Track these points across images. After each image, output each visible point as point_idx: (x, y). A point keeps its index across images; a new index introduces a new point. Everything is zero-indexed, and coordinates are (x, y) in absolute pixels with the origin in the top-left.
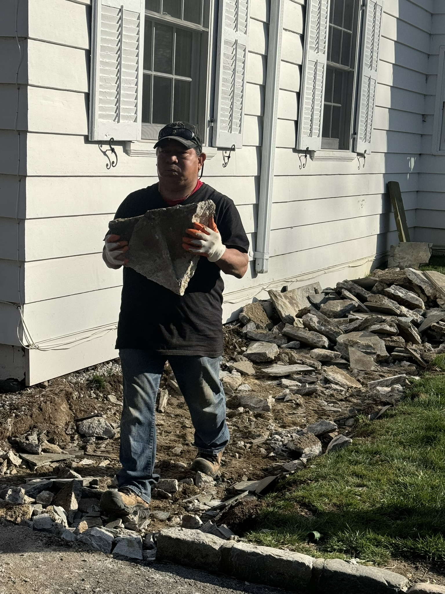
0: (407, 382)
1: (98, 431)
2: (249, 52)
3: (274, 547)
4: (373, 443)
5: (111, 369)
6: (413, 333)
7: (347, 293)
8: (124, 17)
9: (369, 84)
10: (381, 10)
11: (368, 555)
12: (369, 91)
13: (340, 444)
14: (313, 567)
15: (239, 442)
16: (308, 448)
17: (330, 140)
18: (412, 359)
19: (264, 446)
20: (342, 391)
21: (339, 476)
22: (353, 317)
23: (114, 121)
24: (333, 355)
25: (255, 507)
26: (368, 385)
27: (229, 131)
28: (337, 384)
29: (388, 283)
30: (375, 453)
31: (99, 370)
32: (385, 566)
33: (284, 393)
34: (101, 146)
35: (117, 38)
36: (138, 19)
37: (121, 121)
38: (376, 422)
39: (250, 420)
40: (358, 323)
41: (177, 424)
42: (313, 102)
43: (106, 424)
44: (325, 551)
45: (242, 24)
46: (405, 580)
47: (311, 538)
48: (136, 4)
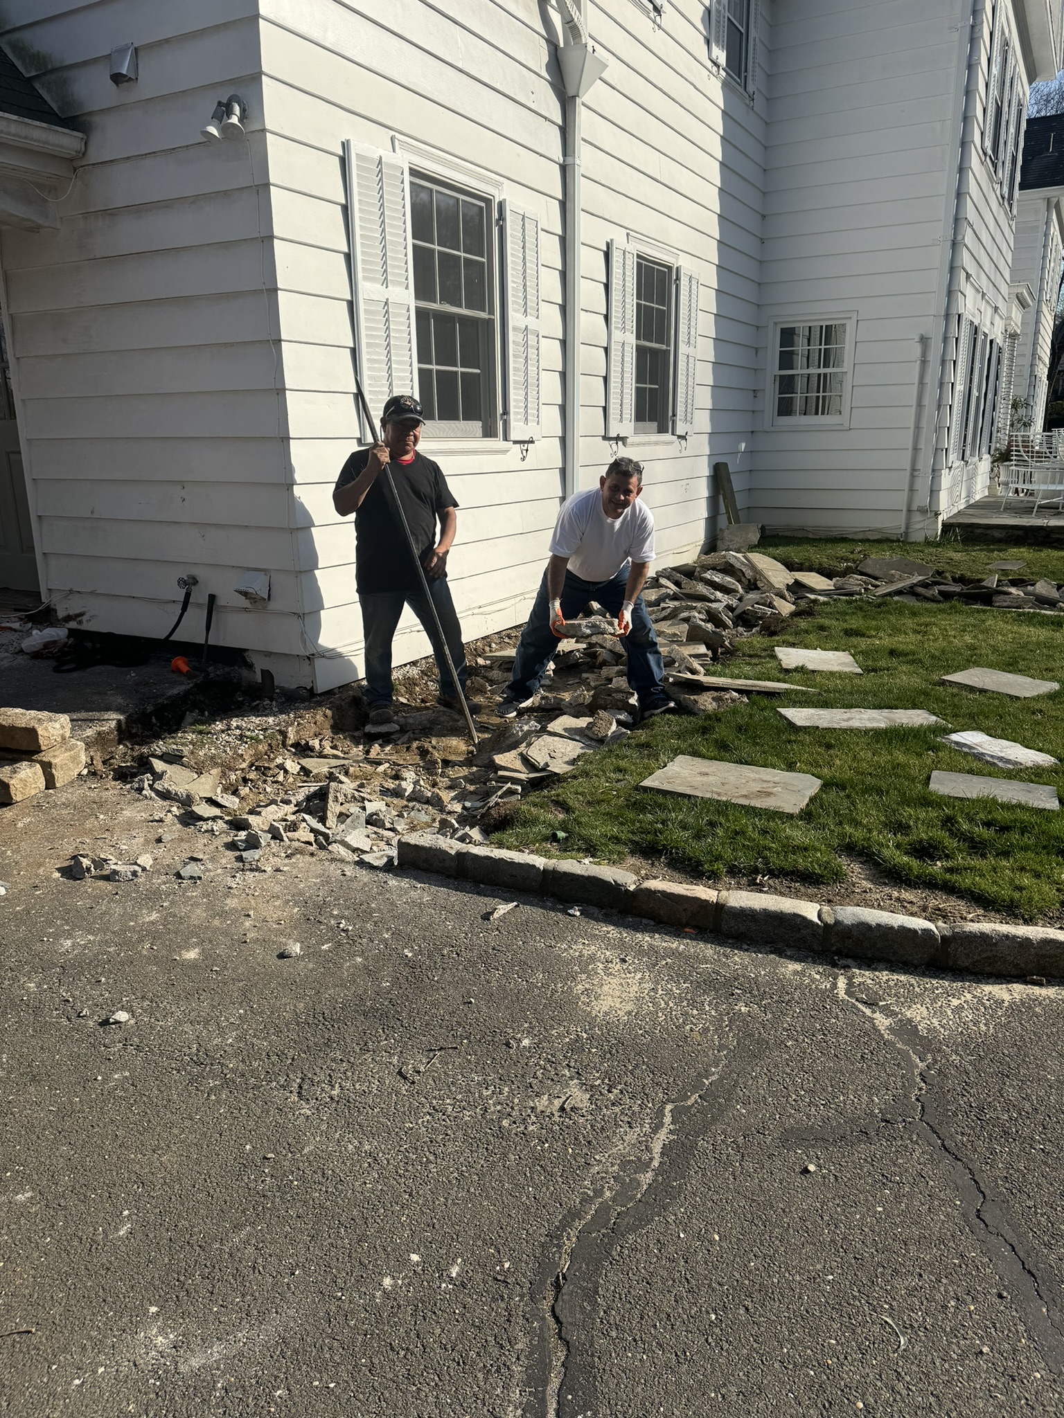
2: (543, 337)
3: (512, 849)
6: (724, 619)
7: (663, 581)
8: (390, 310)
9: (688, 362)
10: (697, 283)
11: (604, 854)
12: (688, 370)
14: (544, 868)
17: (646, 424)
25: (511, 808)
27: (525, 423)
32: (619, 864)
35: (385, 333)
36: (407, 311)
45: (532, 308)
46: (635, 878)
47: (554, 838)
48: (404, 296)
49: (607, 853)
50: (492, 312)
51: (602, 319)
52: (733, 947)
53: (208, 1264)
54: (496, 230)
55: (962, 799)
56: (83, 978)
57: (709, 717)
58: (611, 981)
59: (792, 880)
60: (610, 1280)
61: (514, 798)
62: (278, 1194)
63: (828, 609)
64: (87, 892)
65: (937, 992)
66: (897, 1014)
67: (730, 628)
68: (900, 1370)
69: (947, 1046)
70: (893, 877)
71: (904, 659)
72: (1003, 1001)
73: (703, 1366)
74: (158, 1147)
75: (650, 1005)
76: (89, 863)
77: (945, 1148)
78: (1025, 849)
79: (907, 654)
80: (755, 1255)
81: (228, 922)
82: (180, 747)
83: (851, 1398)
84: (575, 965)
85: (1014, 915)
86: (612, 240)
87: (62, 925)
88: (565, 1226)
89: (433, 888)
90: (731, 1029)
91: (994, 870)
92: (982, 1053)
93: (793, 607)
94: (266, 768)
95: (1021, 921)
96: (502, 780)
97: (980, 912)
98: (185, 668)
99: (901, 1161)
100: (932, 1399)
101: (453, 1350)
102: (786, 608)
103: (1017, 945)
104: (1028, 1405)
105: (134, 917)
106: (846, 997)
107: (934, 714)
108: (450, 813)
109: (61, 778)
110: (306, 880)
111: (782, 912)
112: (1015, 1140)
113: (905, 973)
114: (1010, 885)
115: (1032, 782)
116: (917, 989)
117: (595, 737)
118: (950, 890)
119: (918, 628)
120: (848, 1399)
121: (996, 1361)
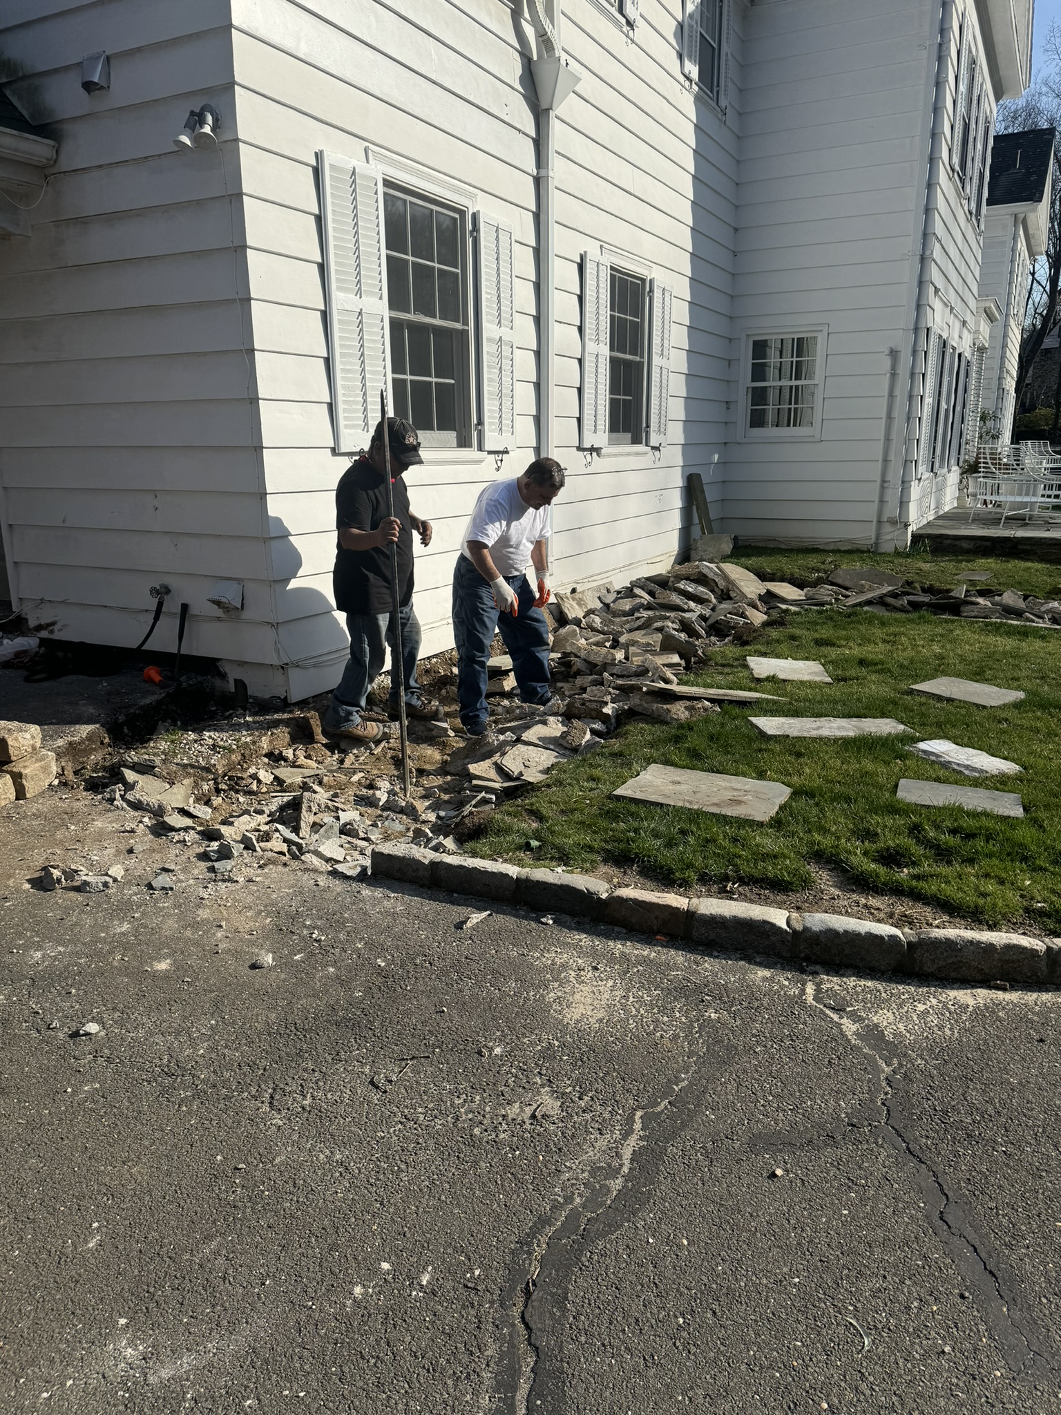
2: (517, 348)
3: (486, 859)
6: (697, 628)
7: (638, 591)
8: (364, 320)
9: (662, 373)
10: (670, 296)
11: (577, 862)
12: (661, 381)
14: (517, 877)
17: (621, 435)
22: (640, 615)
23: (364, 430)
27: (500, 433)
29: (682, 578)
32: (591, 873)
35: (359, 343)
36: (381, 322)
45: (506, 319)
46: (607, 886)
47: (528, 847)
48: (378, 306)
49: (580, 862)
50: (466, 323)
51: (576, 329)
52: (703, 954)
53: (178, 1276)
54: (470, 242)
55: (928, 807)
56: (53, 990)
57: (681, 726)
58: (583, 989)
59: (761, 887)
60: (579, 1286)
61: (487, 808)
62: (249, 1204)
63: (799, 619)
64: (57, 903)
65: (903, 997)
66: (864, 1020)
67: (702, 637)
68: (864, 1370)
69: (913, 1051)
70: (860, 884)
71: (874, 668)
72: (967, 1006)
73: (670, 1370)
74: (128, 1158)
75: (622, 1012)
76: (59, 874)
77: (911, 1152)
78: (990, 855)
79: (876, 664)
80: (722, 1260)
81: (200, 933)
82: (152, 757)
83: (816, 1398)
84: (547, 973)
85: (978, 921)
86: (585, 252)
87: (32, 937)
88: (535, 1233)
89: (407, 898)
90: (701, 1036)
91: (960, 876)
92: (946, 1058)
93: (765, 617)
94: (239, 778)
95: (986, 927)
96: (476, 789)
97: (946, 918)
98: (157, 678)
99: (866, 1164)
100: (894, 1399)
101: (423, 1358)
102: (758, 617)
103: (981, 951)
104: (988, 1402)
105: (105, 929)
106: (814, 1003)
107: (902, 723)
108: (424, 822)
109: (31, 789)
110: (279, 889)
111: (751, 919)
112: (978, 1142)
113: (872, 979)
114: (975, 891)
115: (998, 790)
116: (884, 995)
117: (569, 746)
118: (917, 896)
119: (887, 638)
120: (813, 1400)
121: (957, 1360)
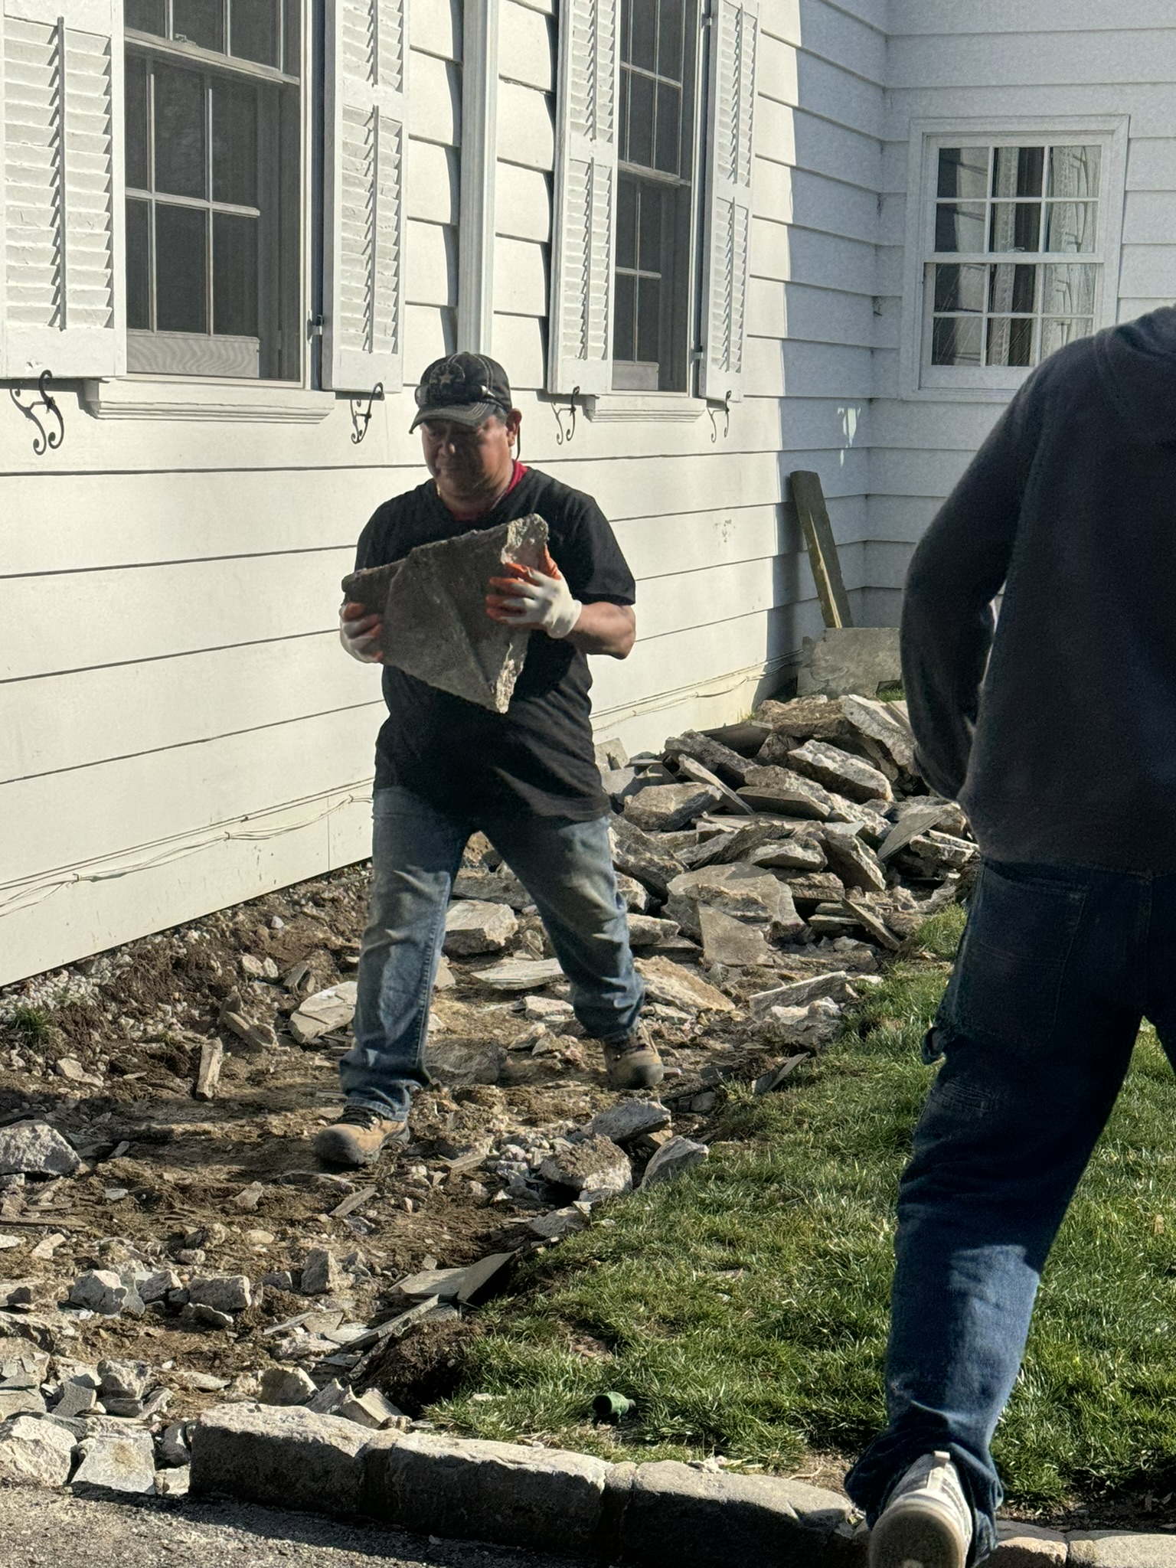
0: (849, 990)
1: (31, 1158)
2: (411, 137)
3: (504, 1440)
4: (761, 1154)
5: (66, 990)
6: (863, 864)
7: (692, 766)
8: (66, 48)
9: (732, 218)
10: (755, 27)
11: (749, 1446)
12: (731, 239)
13: (676, 1160)
14: (607, 1486)
15: (414, 1169)
16: (595, 1176)
17: (636, 367)
18: (861, 932)
19: (480, 1174)
20: (682, 1021)
21: (674, 1243)
22: (709, 827)
23: (51, 324)
24: (658, 928)
25: (454, 1337)
26: (751, 1004)
27: (367, 348)
28: (668, 1003)
29: (798, 735)
30: (767, 1181)
31: (32, 993)
32: (794, 1471)
33: (531, 1034)
34: (18, 394)
35: (51, 104)
36: (105, 54)
37: (69, 324)
38: (772, 1098)
39: (442, 1109)
40: (722, 841)
41: (247, 1129)
42: (587, 269)
43: (53, 1138)
44: (640, 1441)
48: (100, 14)
51: (541, 101)
